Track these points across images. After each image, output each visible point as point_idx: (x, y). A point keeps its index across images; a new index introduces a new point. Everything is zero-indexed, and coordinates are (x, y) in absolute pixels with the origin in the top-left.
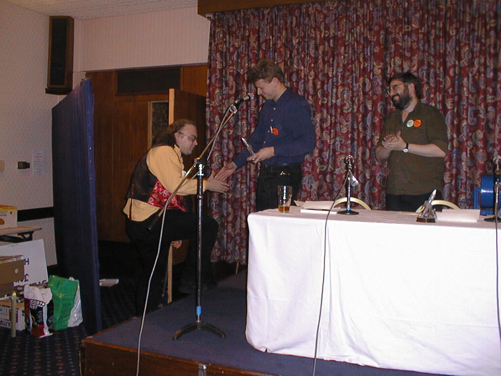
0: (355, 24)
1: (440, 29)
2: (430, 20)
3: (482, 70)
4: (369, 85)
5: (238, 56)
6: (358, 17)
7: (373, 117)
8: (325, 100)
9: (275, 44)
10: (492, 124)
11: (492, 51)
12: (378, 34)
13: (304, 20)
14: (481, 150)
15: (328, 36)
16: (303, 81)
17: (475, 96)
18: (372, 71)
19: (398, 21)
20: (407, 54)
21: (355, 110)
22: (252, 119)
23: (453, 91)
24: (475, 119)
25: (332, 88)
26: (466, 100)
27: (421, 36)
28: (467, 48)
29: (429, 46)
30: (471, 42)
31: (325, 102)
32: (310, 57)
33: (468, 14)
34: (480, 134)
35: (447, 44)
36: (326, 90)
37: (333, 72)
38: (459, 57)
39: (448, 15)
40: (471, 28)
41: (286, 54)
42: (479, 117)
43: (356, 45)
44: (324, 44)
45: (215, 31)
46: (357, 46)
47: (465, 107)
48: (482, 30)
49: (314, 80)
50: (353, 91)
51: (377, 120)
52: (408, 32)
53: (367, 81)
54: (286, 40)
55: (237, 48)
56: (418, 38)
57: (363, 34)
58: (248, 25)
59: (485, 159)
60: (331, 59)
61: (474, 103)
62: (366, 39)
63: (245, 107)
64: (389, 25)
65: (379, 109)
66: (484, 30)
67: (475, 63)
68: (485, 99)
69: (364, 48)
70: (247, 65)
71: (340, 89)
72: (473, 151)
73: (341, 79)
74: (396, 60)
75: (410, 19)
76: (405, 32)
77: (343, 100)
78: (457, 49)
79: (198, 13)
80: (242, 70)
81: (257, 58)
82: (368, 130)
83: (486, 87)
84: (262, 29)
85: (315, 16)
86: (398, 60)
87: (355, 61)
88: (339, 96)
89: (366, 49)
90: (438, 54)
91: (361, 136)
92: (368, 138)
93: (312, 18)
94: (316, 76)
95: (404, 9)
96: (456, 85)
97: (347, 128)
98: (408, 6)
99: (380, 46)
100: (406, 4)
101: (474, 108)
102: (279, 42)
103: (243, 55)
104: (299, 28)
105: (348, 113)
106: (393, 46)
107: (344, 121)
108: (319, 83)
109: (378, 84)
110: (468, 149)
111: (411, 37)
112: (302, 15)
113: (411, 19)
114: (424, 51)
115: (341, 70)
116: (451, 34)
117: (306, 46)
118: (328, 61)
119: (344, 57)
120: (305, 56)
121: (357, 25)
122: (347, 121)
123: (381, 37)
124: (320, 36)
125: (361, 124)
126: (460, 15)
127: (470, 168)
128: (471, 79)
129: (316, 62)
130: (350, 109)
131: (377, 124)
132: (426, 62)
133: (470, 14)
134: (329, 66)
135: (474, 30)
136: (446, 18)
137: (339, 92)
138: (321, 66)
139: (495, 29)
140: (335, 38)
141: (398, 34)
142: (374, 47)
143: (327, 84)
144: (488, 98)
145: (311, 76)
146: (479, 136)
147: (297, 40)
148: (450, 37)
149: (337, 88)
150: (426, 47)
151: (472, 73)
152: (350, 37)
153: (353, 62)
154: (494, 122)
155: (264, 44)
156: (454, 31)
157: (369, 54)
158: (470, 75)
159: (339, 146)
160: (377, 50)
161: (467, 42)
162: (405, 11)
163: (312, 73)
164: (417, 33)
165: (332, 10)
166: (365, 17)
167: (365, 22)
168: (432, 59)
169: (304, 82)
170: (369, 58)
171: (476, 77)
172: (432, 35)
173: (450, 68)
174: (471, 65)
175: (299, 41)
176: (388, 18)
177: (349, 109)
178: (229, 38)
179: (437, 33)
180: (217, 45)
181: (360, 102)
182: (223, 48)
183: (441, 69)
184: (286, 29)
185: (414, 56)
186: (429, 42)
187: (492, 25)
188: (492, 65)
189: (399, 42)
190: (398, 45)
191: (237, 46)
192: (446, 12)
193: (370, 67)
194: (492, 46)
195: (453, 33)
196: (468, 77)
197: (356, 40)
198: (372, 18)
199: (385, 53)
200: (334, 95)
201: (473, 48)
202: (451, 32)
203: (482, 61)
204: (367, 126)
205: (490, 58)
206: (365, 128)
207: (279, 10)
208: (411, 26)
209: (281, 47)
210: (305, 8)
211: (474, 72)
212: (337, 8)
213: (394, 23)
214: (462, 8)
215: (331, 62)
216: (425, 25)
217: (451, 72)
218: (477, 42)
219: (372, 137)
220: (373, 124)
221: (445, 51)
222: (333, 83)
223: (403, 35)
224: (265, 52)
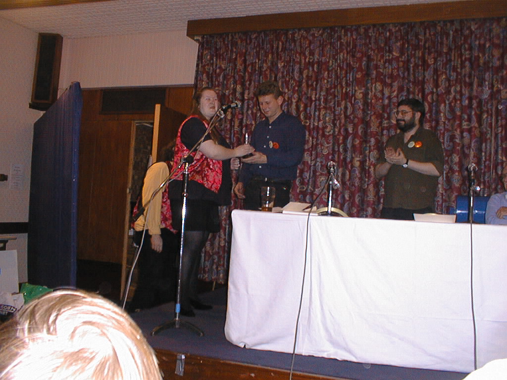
0: (339, 50)
1: (419, 58)
2: (410, 50)
3: (458, 97)
4: (351, 109)
5: (225, 78)
6: (341, 44)
7: (353, 140)
8: (307, 123)
9: (260, 68)
10: (467, 149)
11: (467, 80)
12: (360, 60)
13: (290, 45)
14: (457, 174)
15: (313, 61)
16: (286, 103)
17: (451, 122)
18: (354, 95)
19: (380, 49)
20: (388, 81)
21: (337, 133)
22: (235, 139)
23: (430, 116)
24: (451, 144)
25: (315, 111)
26: (443, 125)
27: (401, 64)
28: (444, 77)
29: (409, 74)
30: (448, 72)
31: (308, 124)
32: (295, 80)
33: (444, 45)
34: (456, 158)
35: (426, 72)
36: (308, 112)
37: (316, 95)
38: (437, 85)
39: (427, 45)
40: (448, 58)
41: (271, 77)
42: (455, 141)
43: (339, 70)
44: (308, 69)
45: (202, 53)
46: (341, 71)
47: (442, 132)
48: (458, 60)
49: (297, 102)
50: (335, 115)
51: (357, 142)
52: (389, 60)
53: (349, 105)
54: (272, 63)
55: (224, 70)
56: (398, 65)
57: (347, 60)
58: (236, 48)
59: (461, 182)
60: (315, 83)
61: (450, 129)
62: (349, 65)
63: (229, 126)
64: (371, 52)
65: (360, 132)
66: (459, 60)
67: (452, 91)
68: (460, 125)
69: (346, 73)
70: (232, 86)
71: (323, 112)
72: (449, 175)
73: (323, 103)
74: (377, 85)
75: (391, 48)
76: (386, 60)
77: (325, 123)
78: (435, 77)
79: (187, 35)
80: (227, 91)
81: (243, 80)
82: (349, 152)
83: (462, 113)
84: (249, 52)
85: (300, 42)
86: (379, 85)
87: (337, 86)
88: (321, 119)
89: (348, 75)
90: (417, 81)
91: (342, 157)
92: (348, 160)
93: (298, 43)
94: (299, 99)
95: (386, 38)
96: (434, 111)
97: (328, 150)
98: (390, 36)
99: (362, 72)
100: (388, 34)
101: (450, 134)
102: (264, 65)
103: (229, 77)
104: (284, 52)
105: (330, 135)
106: (375, 72)
107: (325, 143)
108: (302, 105)
109: (360, 108)
110: (444, 172)
111: (392, 65)
112: (289, 40)
113: (393, 48)
114: (404, 78)
115: (324, 93)
116: (430, 63)
117: (291, 70)
118: (312, 85)
119: (328, 82)
120: (289, 79)
121: (340, 52)
122: (328, 143)
123: (364, 63)
124: (305, 61)
125: (341, 146)
126: (437, 46)
127: (446, 190)
128: (447, 106)
129: (300, 86)
130: (332, 131)
131: (358, 146)
132: (405, 89)
133: (447, 45)
134: (312, 90)
135: (450, 60)
136: (425, 48)
137: (321, 114)
138: (305, 89)
139: (470, 60)
140: (319, 63)
141: (380, 61)
142: (357, 72)
143: (310, 106)
144: (463, 124)
145: (294, 99)
146: (455, 159)
147: (283, 64)
148: (429, 66)
149: (320, 111)
150: (406, 74)
151: (448, 100)
152: (334, 63)
153: (335, 87)
154: (469, 147)
155: (250, 67)
156: (433, 60)
157: (351, 80)
158: (447, 102)
159: (320, 166)
160: (359, 75)
161: (444, 70)
162: (387, 40)
163: (296, 96)
164: (398, 61)
165: (317, 37)
166: (348, 44)
167: (349, 49)
168: (411, 86)
169: (288, 104)
170: (351, 83)
171: (453, 104)
172: (411, 63)
173: (428, 94)
174: (448, 92)
175: (284, 65)
176: (370, 46)
177: (330, 131)
178: (216, 60)
179: (417, 61)
180: (203, 67)
181: (342, 125)
182: (210, 69)
183: (420, 95)
184: (273, 54)
185: (394, 82)
186: (408, 70)
187: (467, 56)
188: (467, 93)
189: (381, 68)
190: (380, 71)
191: (223, 68)
192: (425, 42)
193: (352, 91)
194: (467, 76)
195: (431, 62)
196: (445, 103)
197: (339, 66)
198: (355, 46)
199: (367, 78)
200: (317, 118)
201: (450, 77)
202: (429, 61)
203: (458, 89)
204: (348, 148)
205: (465, 86)
206: (345, 150)
207: (266, 35)
208: (392, 54)
209: (266, 70)
210: (291, 34)
211: (451, 99)
212: (322, 35)
213: (376, 51)
214: (439, 39)
215: (314, 86)
216: (405, 54)
217: (429, 98)
218: (453, 71)
219: (352, 158)
220: (353, 146)
221: (424, 79)
222: (316, 106)
223: (385, 63)
224: (251, 74)
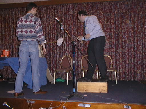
68: (52, 32)
93: (15, 12)
158: (49, 26)
